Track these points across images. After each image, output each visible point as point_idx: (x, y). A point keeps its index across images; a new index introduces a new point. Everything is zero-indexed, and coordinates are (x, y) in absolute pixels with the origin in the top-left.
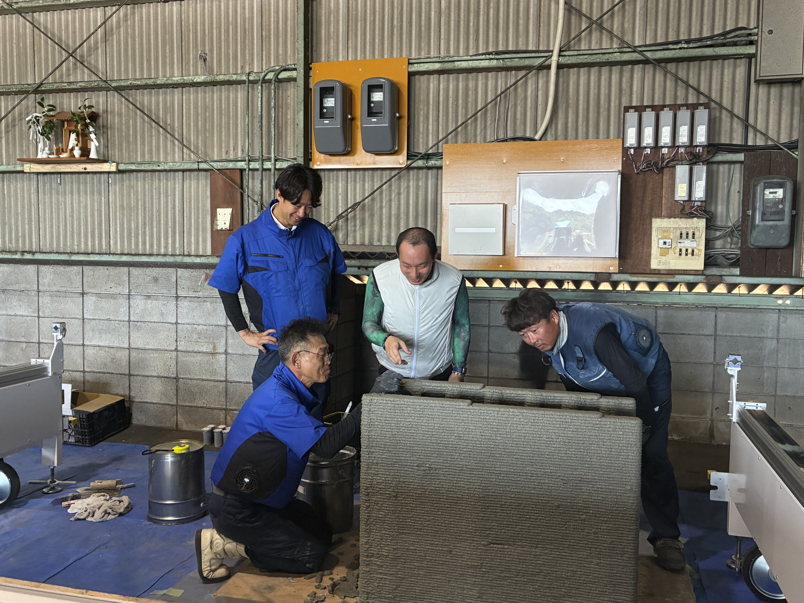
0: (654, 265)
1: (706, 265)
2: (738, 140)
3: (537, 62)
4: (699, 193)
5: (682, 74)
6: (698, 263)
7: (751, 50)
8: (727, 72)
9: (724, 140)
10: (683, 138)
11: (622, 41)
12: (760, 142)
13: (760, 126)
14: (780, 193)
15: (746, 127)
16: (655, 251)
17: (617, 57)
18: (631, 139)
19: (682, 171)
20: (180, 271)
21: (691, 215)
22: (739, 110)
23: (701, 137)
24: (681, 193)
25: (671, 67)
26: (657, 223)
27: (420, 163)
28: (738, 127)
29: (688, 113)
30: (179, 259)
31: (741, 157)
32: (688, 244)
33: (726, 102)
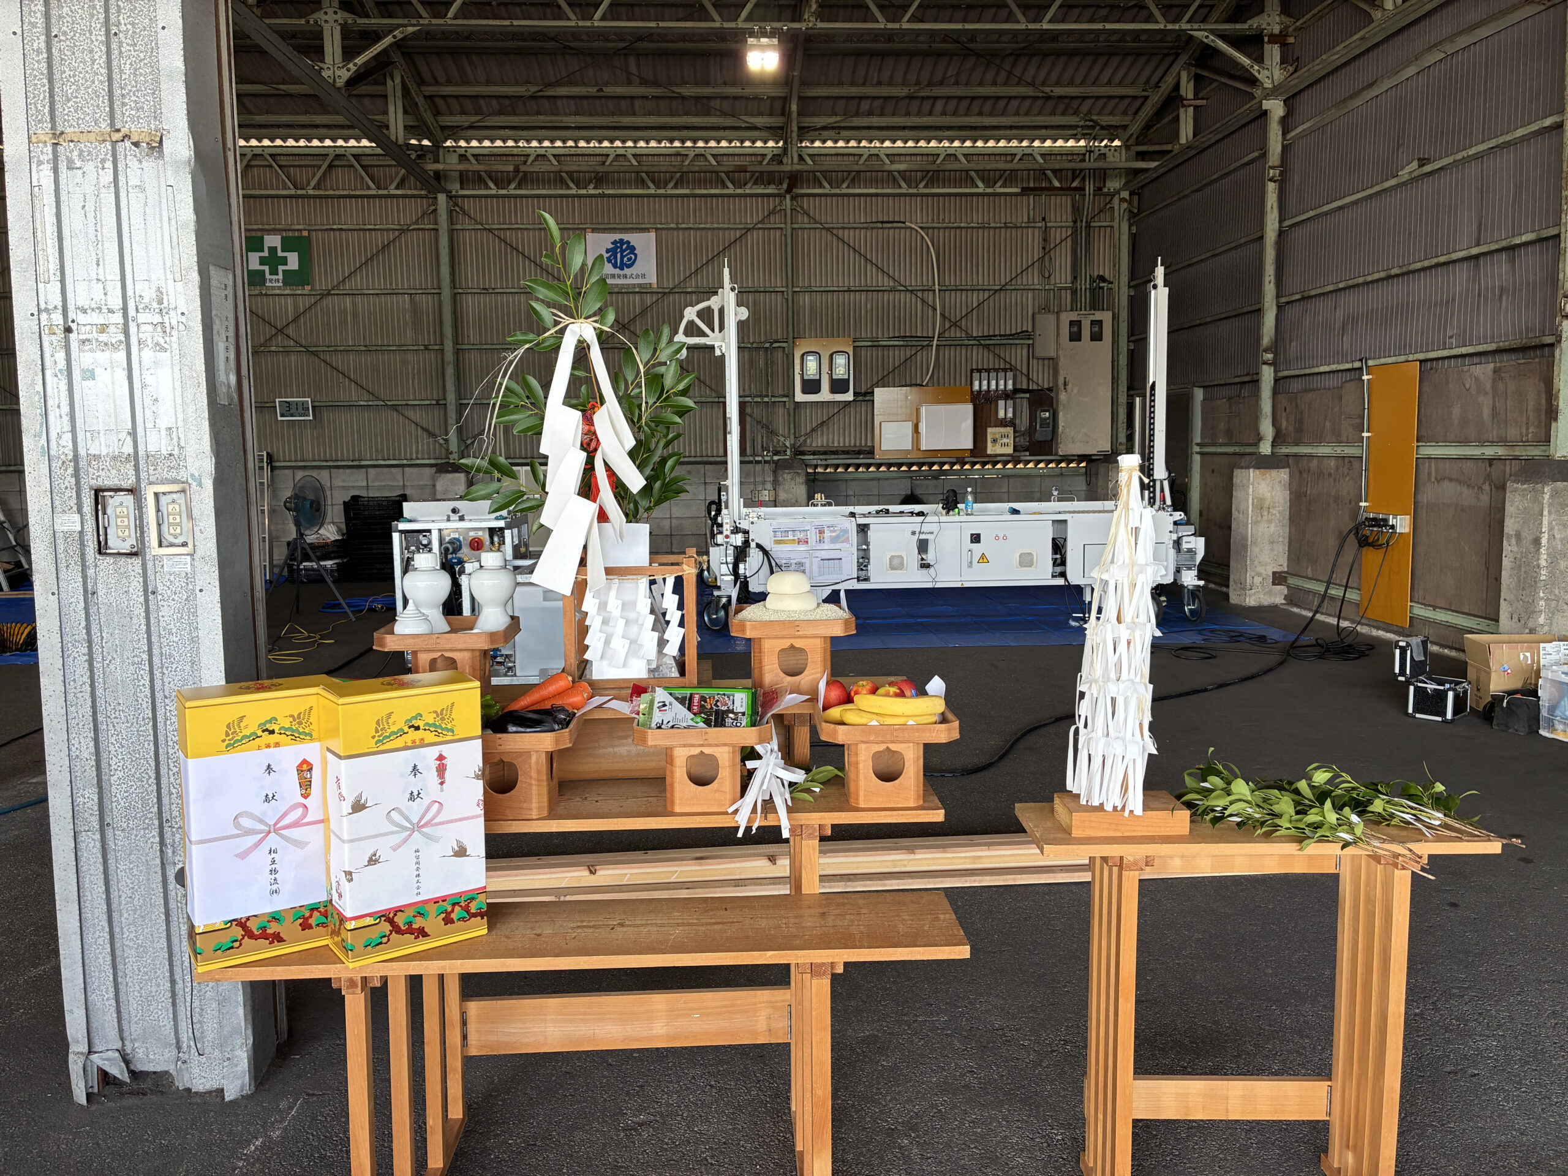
0: (989, 452)
1: (1015, 450)
2: (1025, 387)
3: (925, 343)
4: (1010, 415)
5: (997, 351)
6: (1010, 450)
7: (1030, 342)
8: (1019, 351)
9: (1019, 387)
10: (1002, 387)
11: (967, 333)
12: (1035, 387)
13: (1035, 379)
14: (1047, 414)
15: (1029, 379)
16: (989, 444)
17: (966, 342)
18: (976, 387)
19: (1001, 403)
20: (707, 467)
21: (1006, 426)
22: (1025, 371)
23: (1010, 387)
24: (1001, 414)
25: (992, 347)
26: (990, 430)
27: (861, 398)
28: (1025, 380)
29: (1003, 374)
30: (705, 459)
31: (1028, 395)
32: (1005, 440)
33: (1018, 367)
